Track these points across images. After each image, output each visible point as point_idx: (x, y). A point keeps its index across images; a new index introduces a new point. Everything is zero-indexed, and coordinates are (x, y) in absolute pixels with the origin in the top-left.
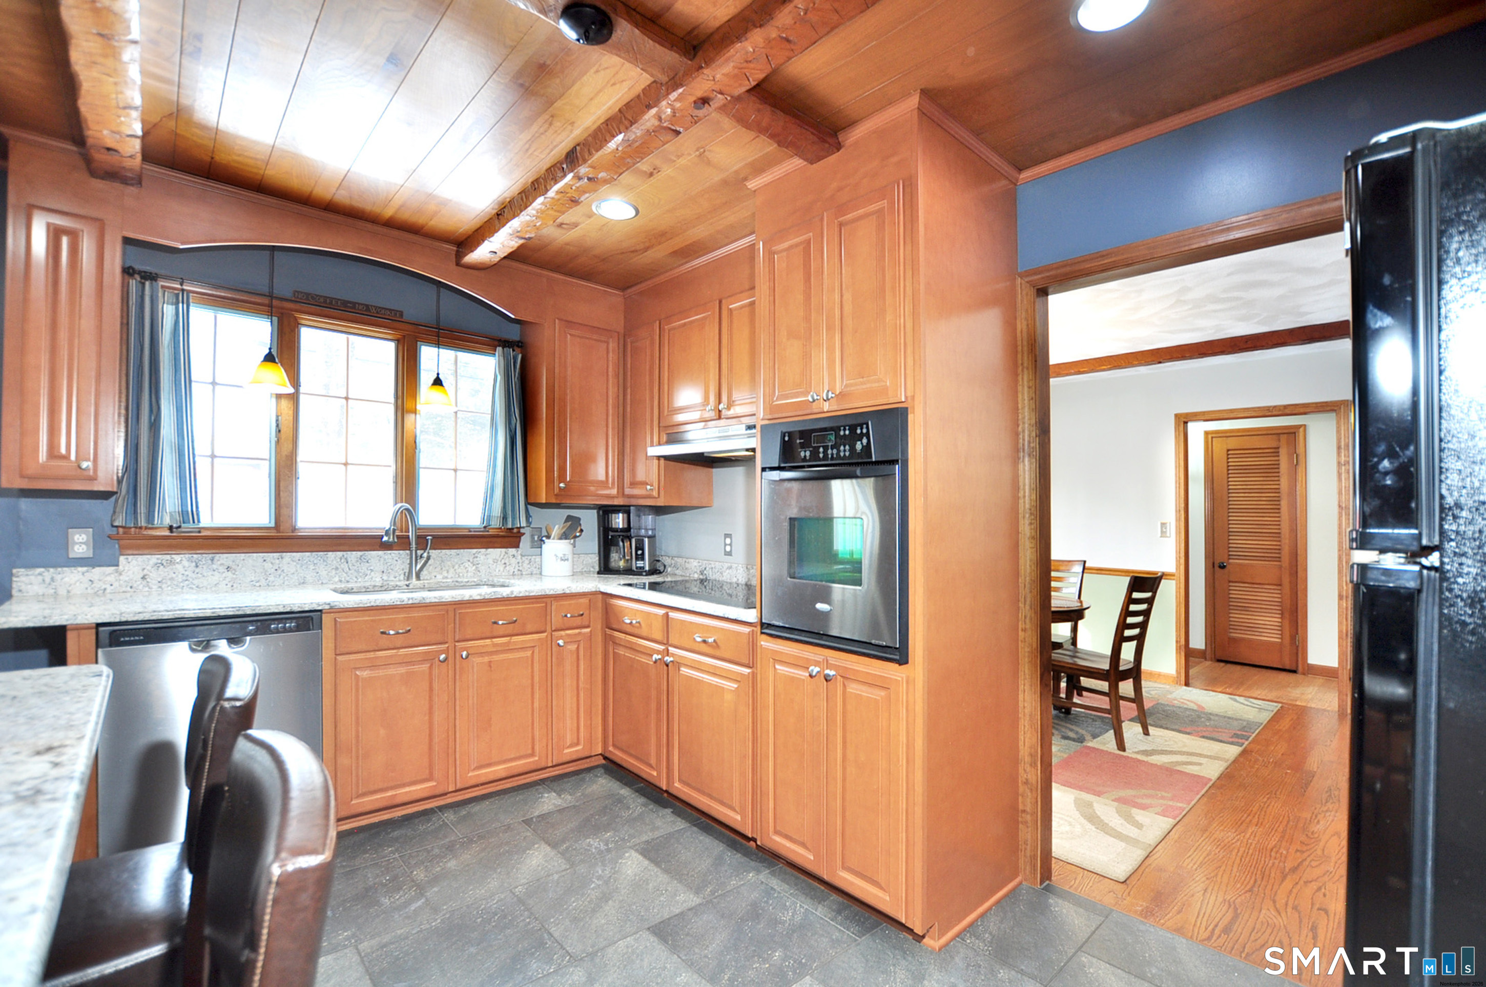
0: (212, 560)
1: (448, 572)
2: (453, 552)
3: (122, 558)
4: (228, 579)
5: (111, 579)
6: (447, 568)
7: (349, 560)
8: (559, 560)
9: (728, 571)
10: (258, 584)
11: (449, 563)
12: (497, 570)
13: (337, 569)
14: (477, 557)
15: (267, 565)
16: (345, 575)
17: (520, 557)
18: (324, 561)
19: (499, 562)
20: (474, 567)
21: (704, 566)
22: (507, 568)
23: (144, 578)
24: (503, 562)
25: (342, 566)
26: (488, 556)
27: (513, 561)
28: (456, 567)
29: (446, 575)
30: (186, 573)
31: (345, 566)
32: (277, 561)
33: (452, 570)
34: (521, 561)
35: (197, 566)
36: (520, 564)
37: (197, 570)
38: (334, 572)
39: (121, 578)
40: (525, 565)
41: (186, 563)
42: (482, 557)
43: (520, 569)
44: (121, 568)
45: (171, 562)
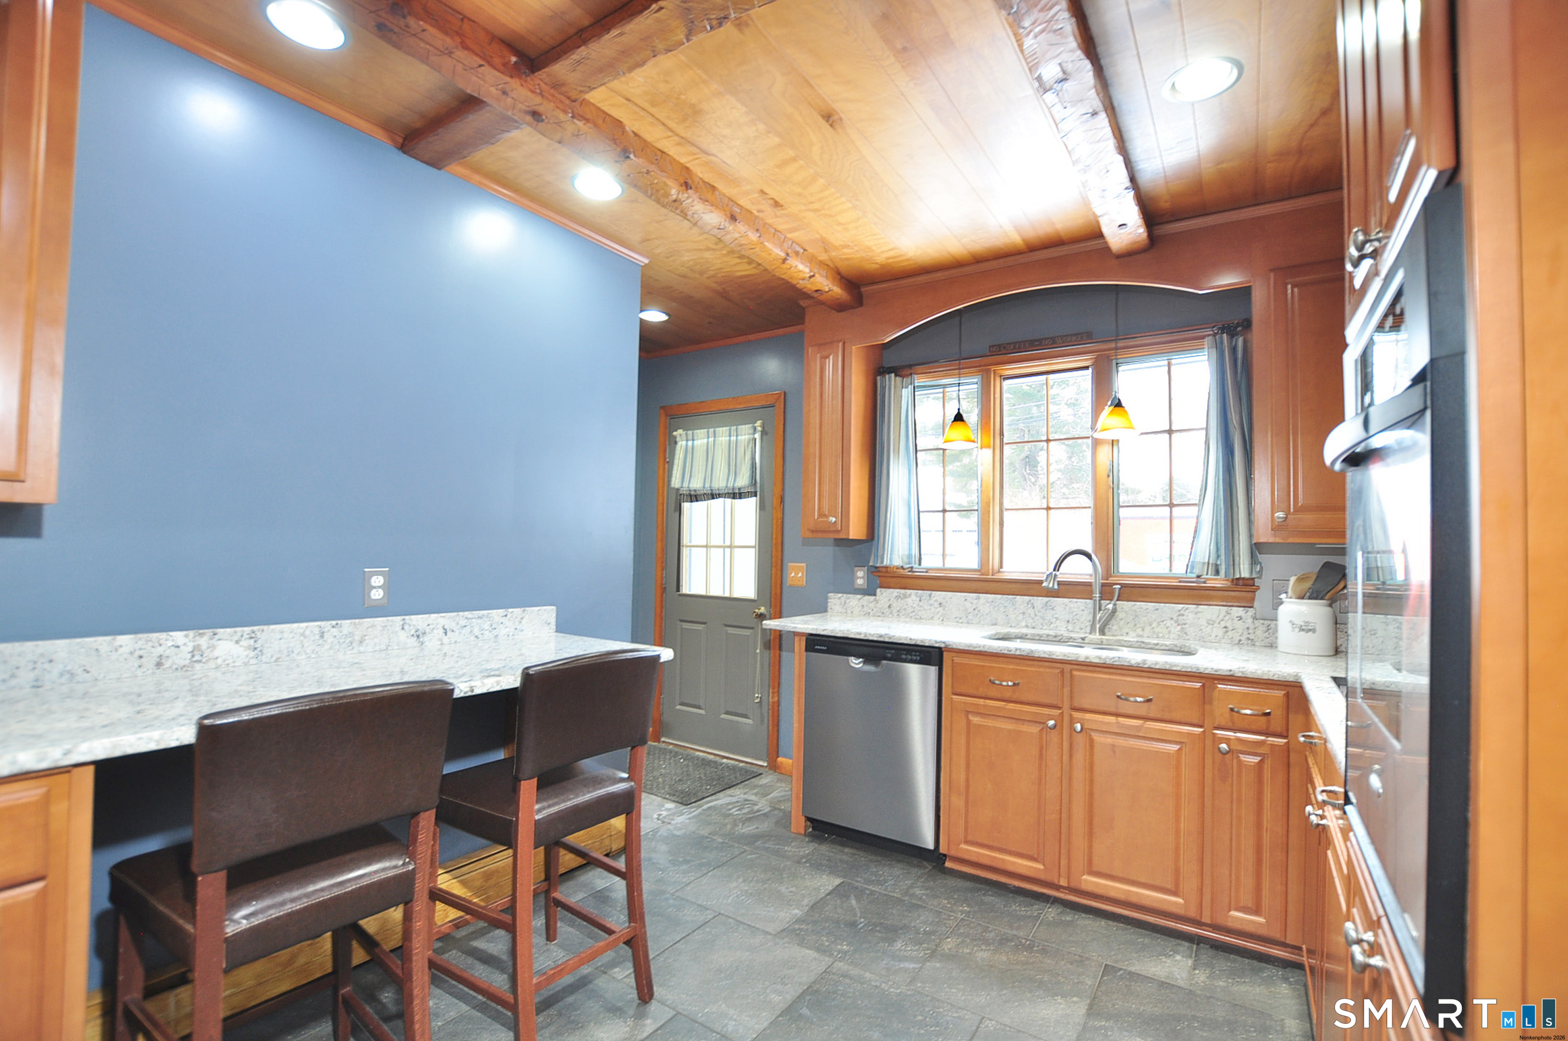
0: (930, 595)
1: (1143, 630)
2: (1151, 606)
3: (878, 590)
4: (940, 614)
5: (872, 605)
6: (1142, 625)
7: (1035, 605)
8: (1297, 630)
10: (960, 621)
11: (1144, 619)
12: (1213, 635)
13: (1024, 613)
14: (1183, 615)
15: (968, 604)
16: (1031, 621)
17: (1250, 620)
18: (1013, 604)
19: (1216, 625)
20: (1179, 628)
22: (1230, 634)
23: (889, 607)
24: (1223, 624)
25: (1029, 611)
26: (1199, 615)
27: (1239, 624)
28: (1154, 625)
29: (1141, 633)
30: (914, 606)
31: (1031, 611)
32: (975, 601)
33: (1148, 629)
34: (1252, 627)
35: (920, 601)
36: (1250, 631)
37: (921, 604)
38: (1021, 616)
39: (878, 605)
40: (1259, 632)
41: (913, 597)
42: (1191, 616)
43: (1251, 637)
44: (878, 597)
45: (905, 596)
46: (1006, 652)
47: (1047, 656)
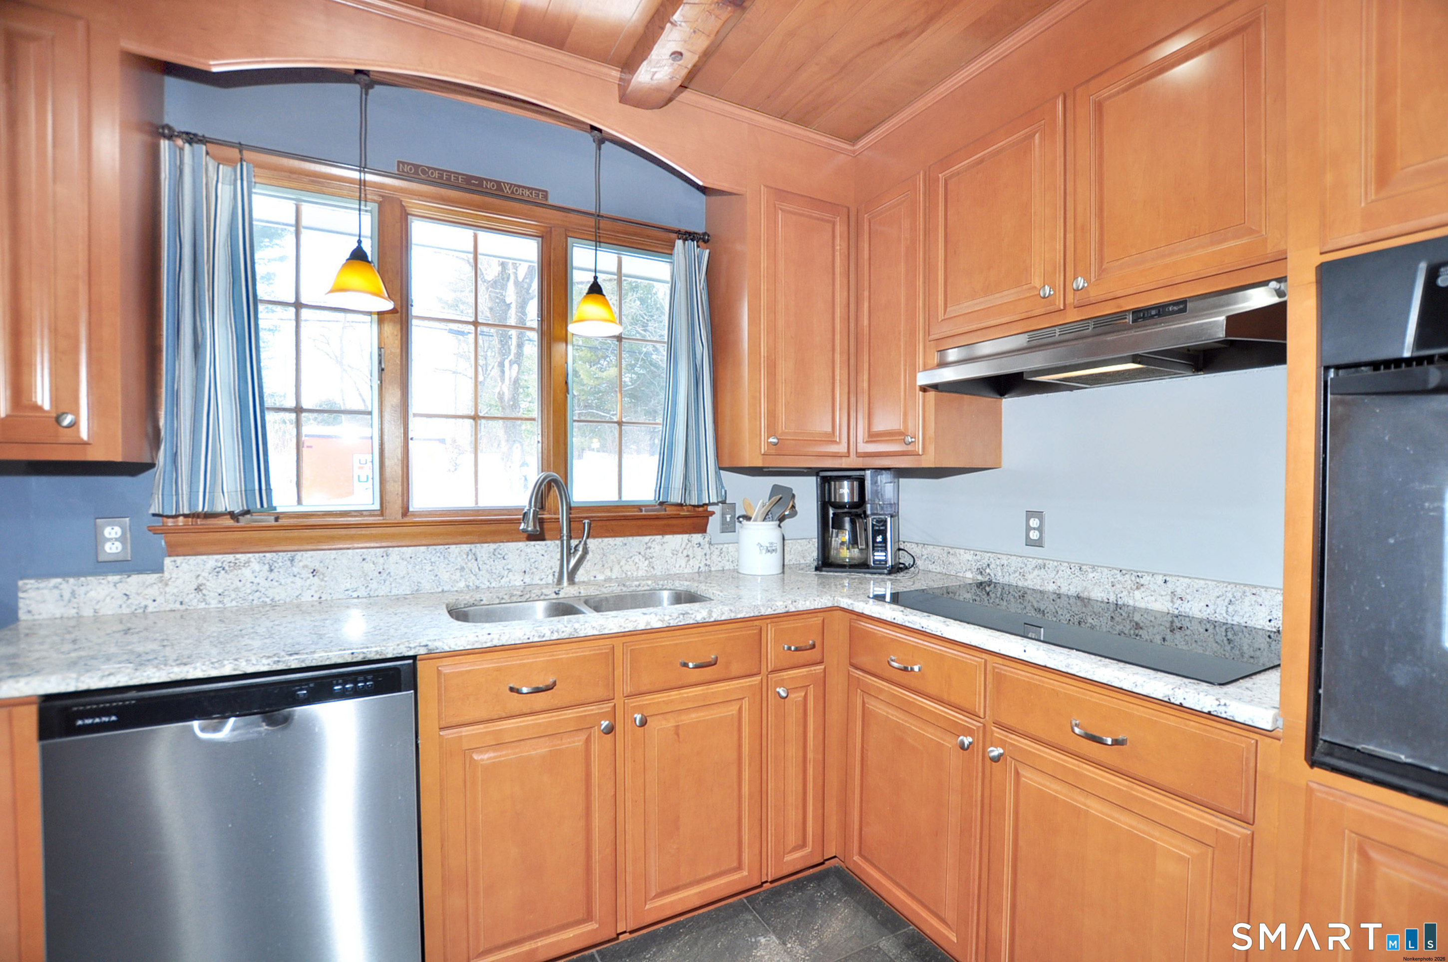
0: (292, 560)
1: (611, 570)
2: (619, 541)
3: (168, 561)
4: (314, 588)
5: (153, 591)
6: (610, 564)
7: (479, 556)
8: (764, 551)
9: (1036, 572)
10: (355, 595)
11: (612, 557)
12: (677, 566)
13: (462, 569)
14: (650, 548)
15: (368, 567)
16: (474, 578)
17: (707, 546)
18: (445, 558)
19: (680, 554)
20: (647, 562)
21: (986, 561)
22: (691, 562)
23: (198, 589)
24: (685, 553)
25: (470, 565)
26: (665, 545)
27: (699, 552)
28: (623, 562)
29: (609, 574)
30: (256, 581)
31: (473, 565)
32: (381, 560)
33: (616, 568)
34: (708, 552)
35: (271, 570)
36: (708, 557)
37: (272, 576)
38: (458, 573)
39: (167, 589)
40: (714, 557)
41: (255, 566)
42: (658, 548)
43: (708, 563)
44: (166, 574)
45: (236, 565)
46: (536, 639)
47: (596, 633)
